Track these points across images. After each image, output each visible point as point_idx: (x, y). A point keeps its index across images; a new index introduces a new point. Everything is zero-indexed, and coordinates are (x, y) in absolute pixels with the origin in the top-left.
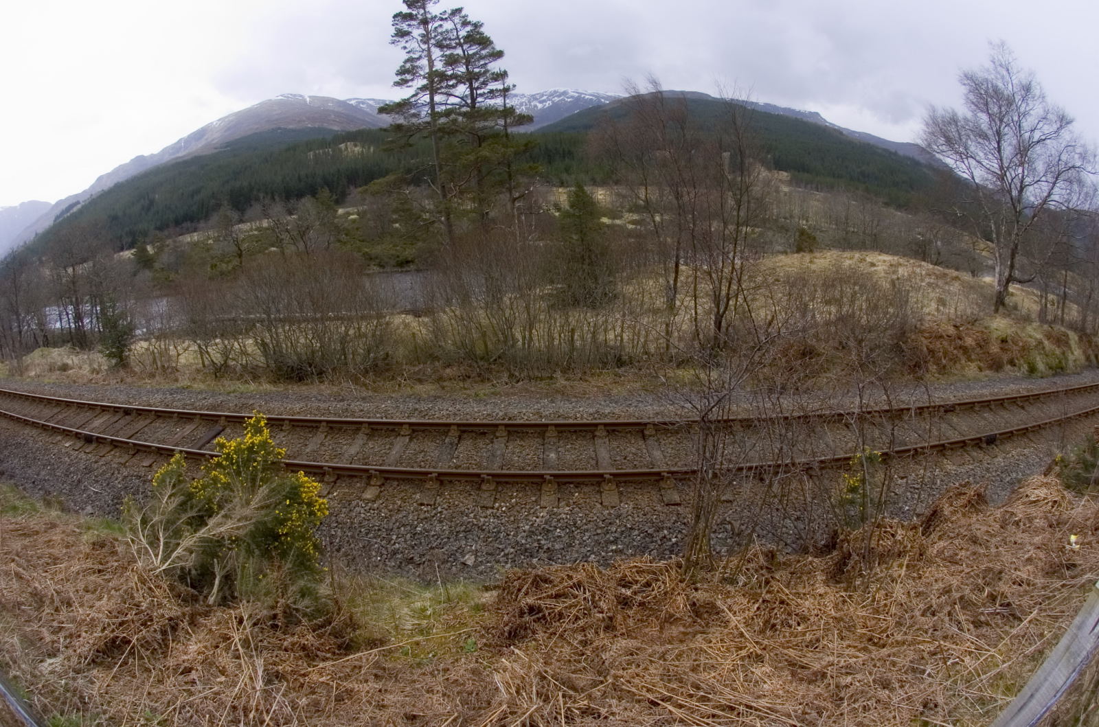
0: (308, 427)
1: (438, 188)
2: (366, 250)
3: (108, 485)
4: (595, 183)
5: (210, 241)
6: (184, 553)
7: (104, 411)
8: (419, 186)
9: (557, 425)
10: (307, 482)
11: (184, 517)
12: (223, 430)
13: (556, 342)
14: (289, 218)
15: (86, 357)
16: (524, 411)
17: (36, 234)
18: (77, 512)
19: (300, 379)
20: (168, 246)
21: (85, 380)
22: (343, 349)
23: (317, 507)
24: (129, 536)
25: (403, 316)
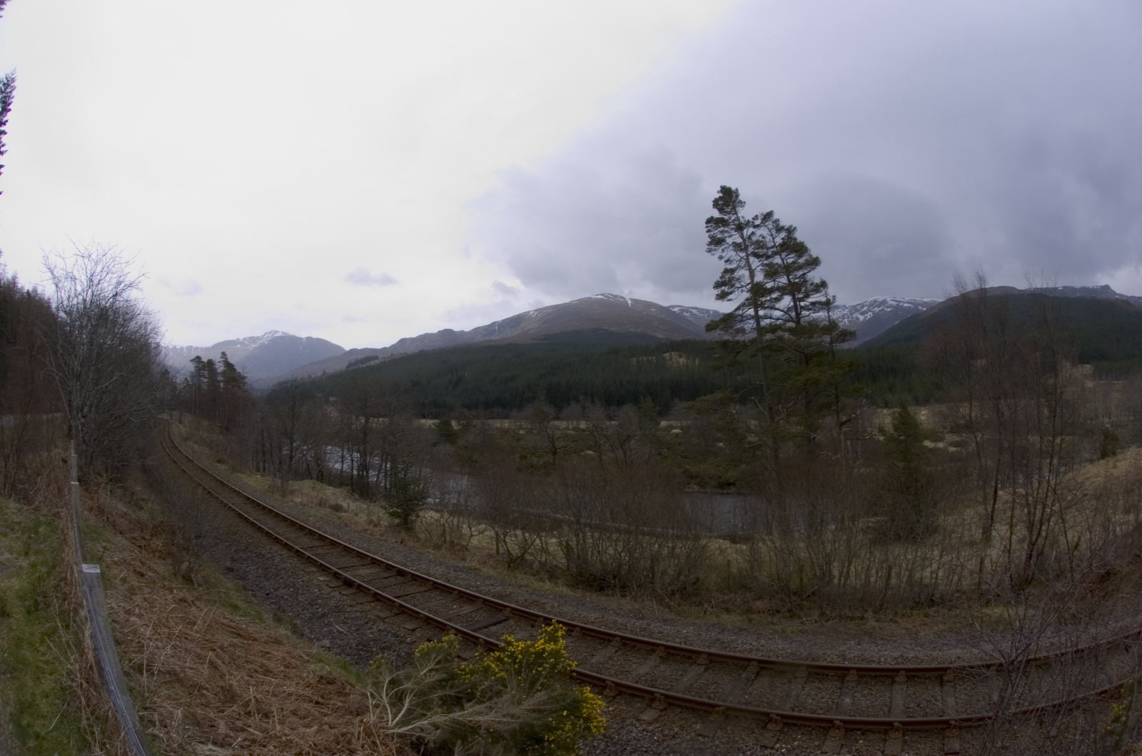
0: (601, 639)
1: (765, 410)
2: (688, 467)
3: (357, 630)
4: (919, 402)
5: (521, 432)
6: (429, 726)
7: (373, 563)
8: (744, 404)
9: (859, 670)
10: (592, 699)
11: (440, 693)
12: (505, 620)
13: (873, 579)
14: (608, 423)
15: (365, 506)
16: (829, 652)
17: (324, 373)
18: (311, 640)
19: (601, 589)
20: (475, 426)
21: (359, 528)
22: (652, 568)
23: (595, 724)
24: (369, 690)
25: (721, 541)
